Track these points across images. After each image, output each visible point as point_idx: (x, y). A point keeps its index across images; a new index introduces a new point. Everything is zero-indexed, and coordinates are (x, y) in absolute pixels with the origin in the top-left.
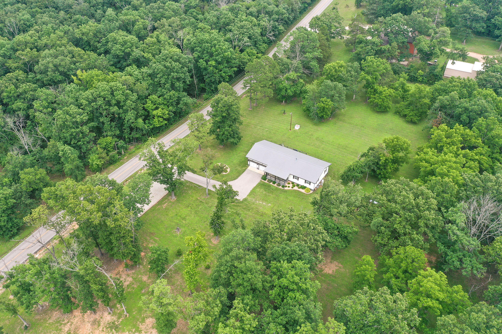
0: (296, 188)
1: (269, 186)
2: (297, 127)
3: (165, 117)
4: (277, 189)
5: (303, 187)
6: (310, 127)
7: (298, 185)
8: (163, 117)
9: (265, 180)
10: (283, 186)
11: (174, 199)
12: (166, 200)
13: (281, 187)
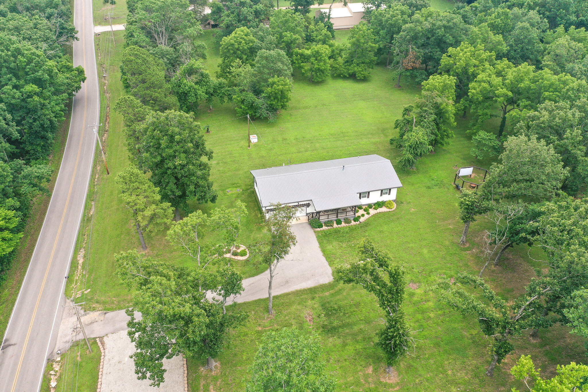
0: (372, 212)
1: (337, 231)
2: (254, 139)
3: (12, 226)
4: (352, 229)
5: (379, 205)
6: (269, 132)
7: (370, 206)
8: (7, 229)
9: (322, 227)
10: (356, 219)
11: (216, 367)
12: (202, 382)
13: (353, 223)
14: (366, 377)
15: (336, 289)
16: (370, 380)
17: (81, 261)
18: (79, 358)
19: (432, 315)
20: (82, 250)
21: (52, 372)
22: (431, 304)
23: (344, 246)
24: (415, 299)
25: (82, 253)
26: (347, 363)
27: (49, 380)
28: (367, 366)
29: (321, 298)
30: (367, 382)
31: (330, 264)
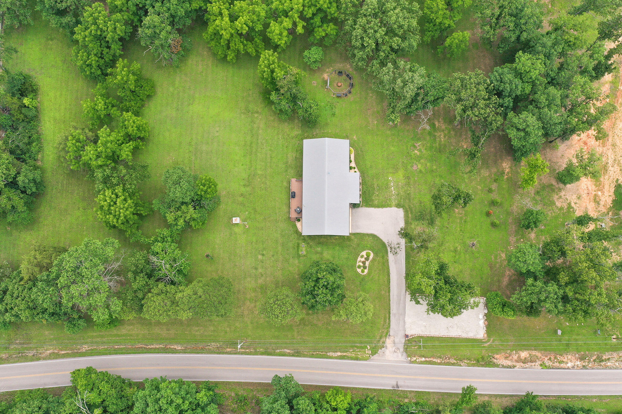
9: (361, 201)
14: (459, 214)
15: (408, 209)
16: (461, 212)
17: (339, 354)
18: (416, 347)
19: (435, 167)
20: (328, 354)
21: (417, 360)
22: (428, 164)
23: (377, 193)
24: (423, 170)
25: (331, 354)
26: (451, 219)
27: (422, 361)
28: (454, 210)
29: (412, 219)
30: (461, 214)
31: (390, 207)
